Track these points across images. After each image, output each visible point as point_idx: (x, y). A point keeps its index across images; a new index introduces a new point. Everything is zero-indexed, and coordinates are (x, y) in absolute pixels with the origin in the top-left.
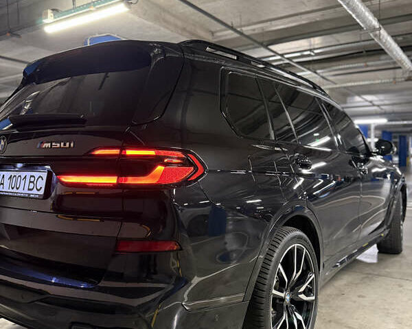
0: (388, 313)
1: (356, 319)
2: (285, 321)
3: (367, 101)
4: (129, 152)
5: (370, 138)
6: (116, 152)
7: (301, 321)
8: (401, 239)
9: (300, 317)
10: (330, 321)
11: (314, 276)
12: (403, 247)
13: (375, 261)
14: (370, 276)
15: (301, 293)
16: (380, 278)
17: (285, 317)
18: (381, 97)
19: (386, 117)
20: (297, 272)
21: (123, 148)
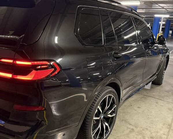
0: (148, 117)
1: (134, 120)
2: (99, 128)
3: (160, 6)
4: (18, 62)
5: (161, 21)
6: (11, 61)
7: (107, 126)
8: (162, 79)
9: (107, 124)
10: (123, 120)
11: (116, 106)
12: (163, 82)
13: (149, 88)
14: (145, 96)
15: (109, 114)
16: (149, 97)
17: (100, 126)
18: (168, 5)
19: (169, 15)
20: (107, 106)
21: (15, 60)
